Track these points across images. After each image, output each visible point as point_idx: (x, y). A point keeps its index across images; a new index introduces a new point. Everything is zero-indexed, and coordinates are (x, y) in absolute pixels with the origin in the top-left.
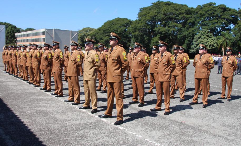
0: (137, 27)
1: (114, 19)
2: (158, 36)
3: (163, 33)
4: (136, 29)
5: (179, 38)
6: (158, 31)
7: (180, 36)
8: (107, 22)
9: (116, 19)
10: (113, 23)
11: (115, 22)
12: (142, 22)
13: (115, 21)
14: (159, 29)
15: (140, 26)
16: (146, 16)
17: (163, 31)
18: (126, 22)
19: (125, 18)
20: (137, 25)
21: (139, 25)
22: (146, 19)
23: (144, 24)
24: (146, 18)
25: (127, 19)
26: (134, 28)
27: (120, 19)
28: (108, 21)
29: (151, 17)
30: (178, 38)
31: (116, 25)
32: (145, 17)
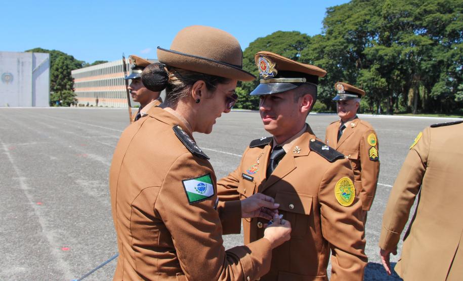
0: (324, 48)
1: (271, 34)
2: (375, 66)
3: (386, 58)
4: (322, 52)
5: (426, 68)
6: (374, 55)
7: (428, 64)
8: (255, 41)
9: (274, 34)
10: (269, 42)
11: (272, 40)
12: (336, 38)
13: (274, 38)
14: (377, 51)
15: (333, 45)
16: (344, 24)
17: (386, 55)
18: (298, 39)
19: (294, 32)
20: (324, 44)
21: (331, 43)
22: (346, 29)
23: (340, 39)
24: (346, 26)
25: (298, 34)
26: (318, 50)
27: (284, 33)
28: (258, 39)
29: (357, 25)
30: (423, 68)
31: (277, 47)
32: (342, 24)
